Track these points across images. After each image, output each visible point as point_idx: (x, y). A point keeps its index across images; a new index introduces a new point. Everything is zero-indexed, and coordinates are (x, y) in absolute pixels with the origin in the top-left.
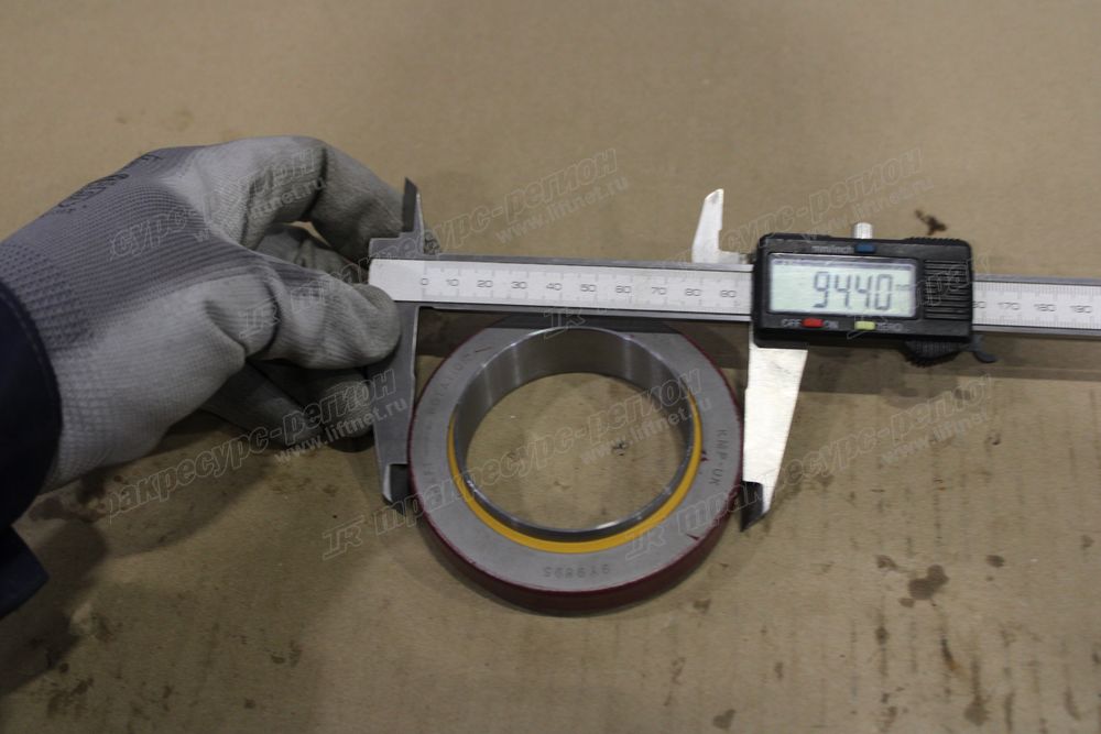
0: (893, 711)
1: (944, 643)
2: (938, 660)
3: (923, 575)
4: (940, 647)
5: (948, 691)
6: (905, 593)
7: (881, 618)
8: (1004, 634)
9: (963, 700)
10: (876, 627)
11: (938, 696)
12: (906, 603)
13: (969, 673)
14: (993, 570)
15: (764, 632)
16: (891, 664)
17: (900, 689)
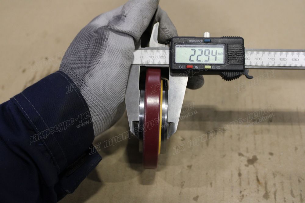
0: (243, 196)
2: (255, 181)
3: (251, 158)
4: (256, 178)
5: (258, 190)
6: (246, 163)
7: (239, 170)
8: (274, 174)
9: (262, 193)
10: (238, 172)
11: (255, 191)
12: (247, 166)
13: (264, 185)
14: (270, 157)
15: (207, 174)
16: (242, 182)
17: (245, 190)
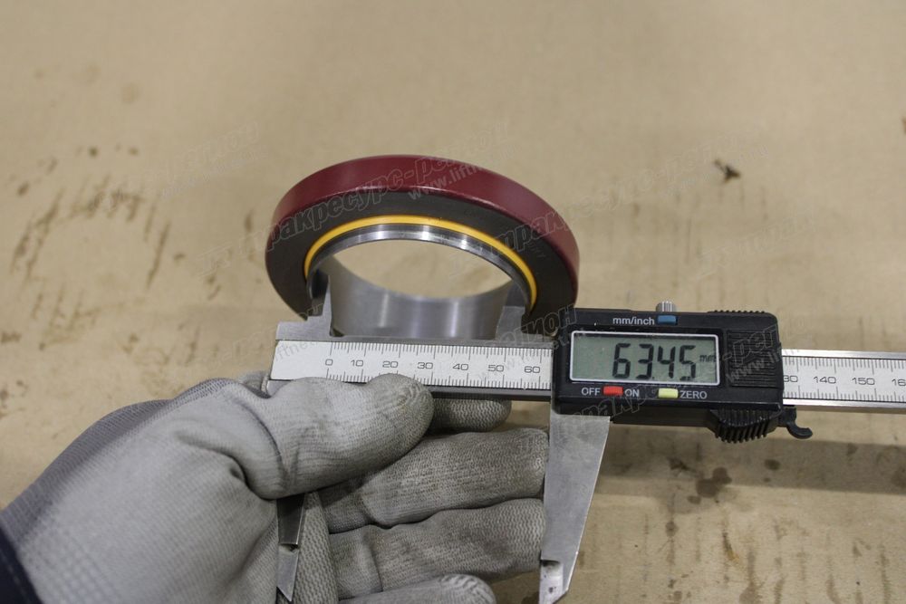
0: (678, 595)
1: (725, 536)
2: (719, 550)
3: (709, 475)
4: (722, 539)
5: (727, 578)
6: (693, 491)
7: (671, 513)
8: (777, 528)
9: (739, 587)
10: (667, 521)
11: (718, 582)
12: (693, 500)
13: (745, 562)
14: (769, 473)
16: (678, 553)
17: (684, 576)
